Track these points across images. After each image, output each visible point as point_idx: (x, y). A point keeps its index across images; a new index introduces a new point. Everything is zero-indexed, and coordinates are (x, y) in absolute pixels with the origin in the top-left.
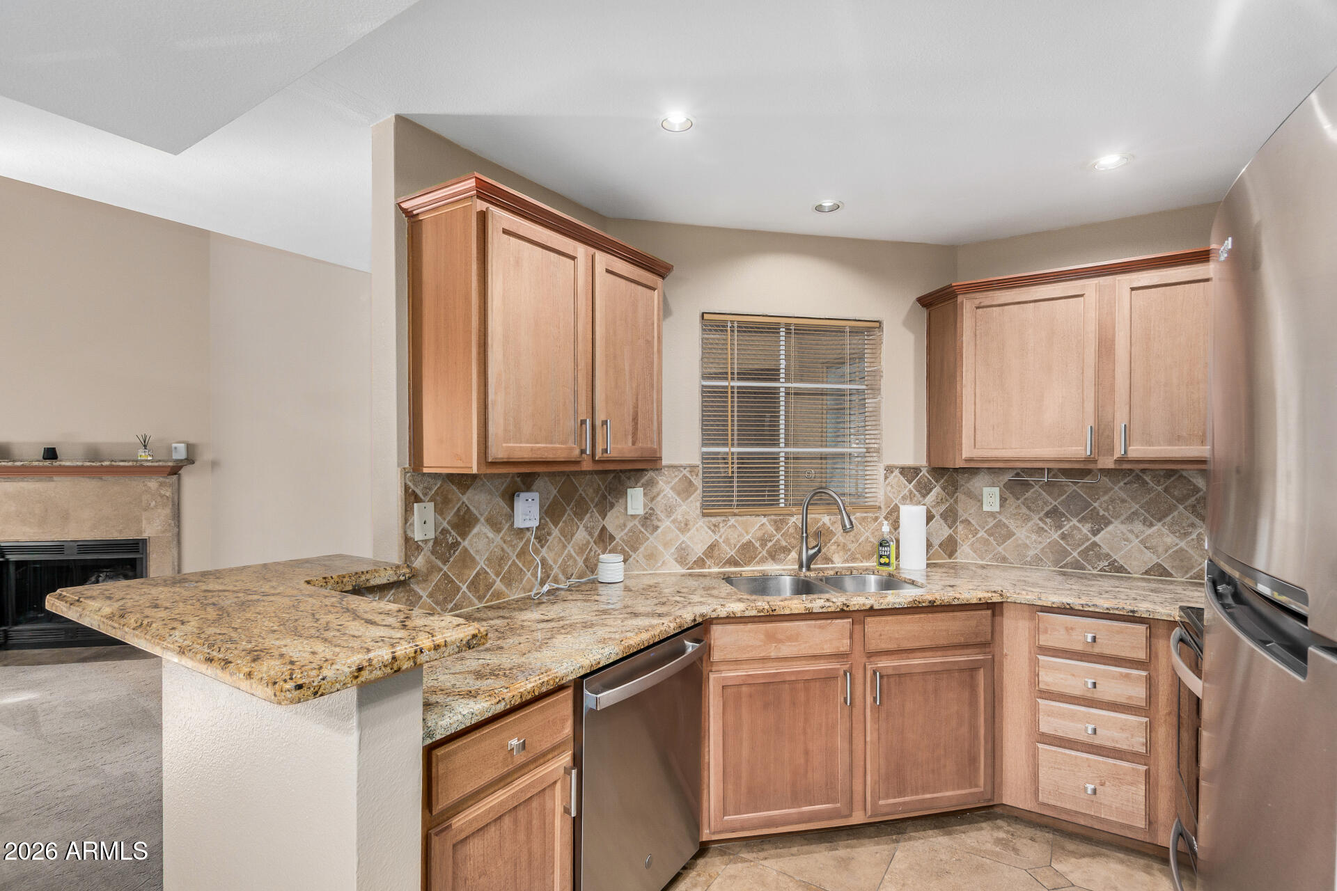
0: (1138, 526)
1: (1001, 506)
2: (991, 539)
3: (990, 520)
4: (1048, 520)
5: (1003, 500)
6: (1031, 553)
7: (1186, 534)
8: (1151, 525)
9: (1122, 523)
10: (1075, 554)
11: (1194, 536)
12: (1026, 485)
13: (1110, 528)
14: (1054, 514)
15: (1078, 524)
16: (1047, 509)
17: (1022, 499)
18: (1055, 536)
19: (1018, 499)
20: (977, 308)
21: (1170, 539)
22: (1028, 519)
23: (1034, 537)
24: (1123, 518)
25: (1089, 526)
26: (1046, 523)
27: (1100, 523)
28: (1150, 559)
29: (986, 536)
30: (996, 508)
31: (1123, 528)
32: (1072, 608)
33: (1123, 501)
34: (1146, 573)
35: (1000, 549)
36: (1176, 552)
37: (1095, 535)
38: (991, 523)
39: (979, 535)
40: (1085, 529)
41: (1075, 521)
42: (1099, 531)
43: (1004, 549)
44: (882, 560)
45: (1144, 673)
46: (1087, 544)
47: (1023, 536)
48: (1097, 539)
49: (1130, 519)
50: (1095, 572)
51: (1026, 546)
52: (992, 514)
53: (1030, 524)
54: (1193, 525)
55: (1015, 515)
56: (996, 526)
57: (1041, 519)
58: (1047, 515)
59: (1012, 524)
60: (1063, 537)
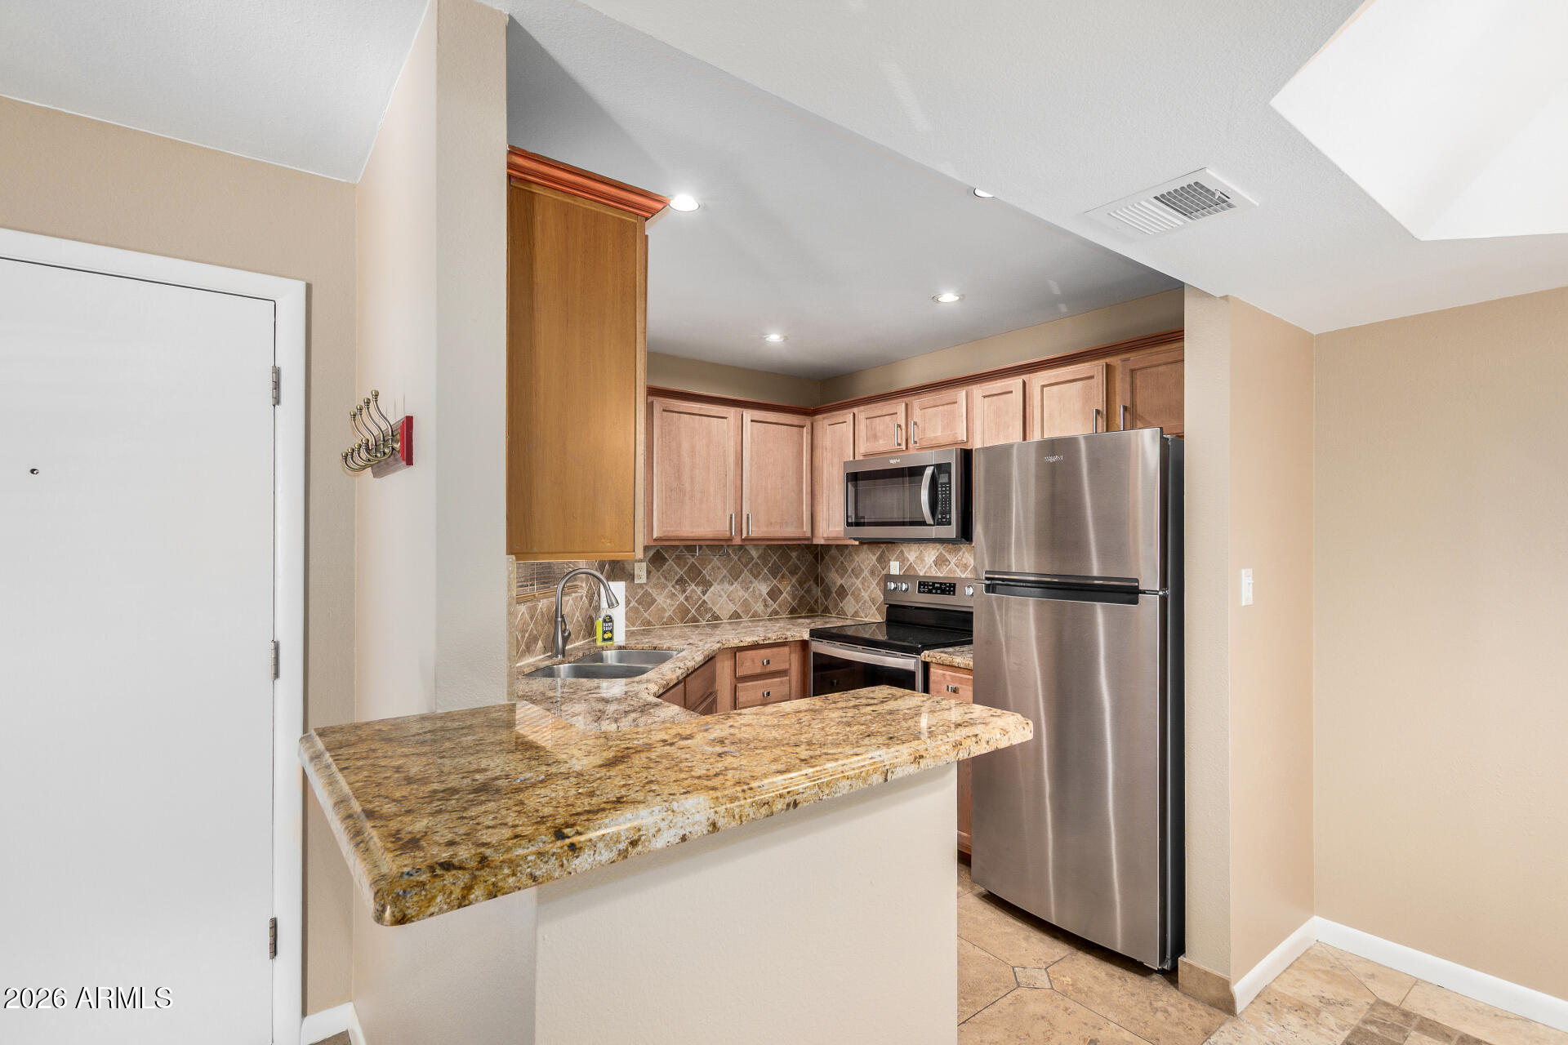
0: (726, 586)
1: (647, 578)
2: (640, 607)
3: (639, 590)
4: (677, 587)
5: (649, 573)
6: (667, 615)
7: (748, 589)
8: (733, 584)
9: (718, 584)
10: (693, 611)
11: (751, 589)
12: (664, 560)
13: (713, 588)
14: (681, 581)
15: (695, 588)
16: (677, 578)
17: (661, 571)
18: (682, 598)
19: (658, 571)
20: (664, 410)
21: (741, 593)
22: (665, 587)
23: (668, 601)
24: (718, 580)
25: (701, 588)
26: (676, 589)
27: (707, 585)
28: (732, 608)
29: (636, 605)
30: (644, 580)
31: (719, 587)
32: (758, 644)
33: (719, 568)
34: (730, 618)
35: (646, 615)
36: (744, 601)
37: (704, 595)
38: (641, 592)
39: (631, 605)
40: (699, 590)
41: (693, 586)
42: (706, 592)
43: (649, 615)
44: (606, 636)
45: (788, 678)
46: (700, 602)
47: (661, 603)
48: (705, 598)
49: (722, 581)
50: (704, 623)
51: (664, 610)
52: (641, 586)
53: (666, 591)
54: (751, 582)
55: (656, 585)
56: (643, 595)
57: (673, 586)
58: (676, 583)
59: (654, 592)
60: (687, 599)
